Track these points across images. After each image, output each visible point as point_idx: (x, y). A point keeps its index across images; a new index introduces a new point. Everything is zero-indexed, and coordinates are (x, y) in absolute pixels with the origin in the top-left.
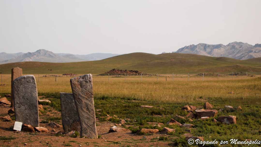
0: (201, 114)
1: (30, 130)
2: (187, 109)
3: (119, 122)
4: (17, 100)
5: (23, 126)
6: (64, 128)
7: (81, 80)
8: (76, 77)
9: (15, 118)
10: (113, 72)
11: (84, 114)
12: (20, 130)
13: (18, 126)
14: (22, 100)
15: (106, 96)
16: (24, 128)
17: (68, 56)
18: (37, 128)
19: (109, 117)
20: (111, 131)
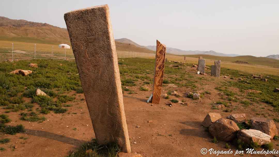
0: (256, 77)
1: (202, 74)
2: (253, 75)
3: (228, 76)
4: (199, 66)
5: (200, 73)
6: (211, 75)
7: (217, 62)
8: (216, 61)
9: (198, 71)
10: (237, 62)
11: (217, 71)
12: (199, 74)
13: (199, 72)
14: (201, 66)
15: (229, 69)
16: (200, 74)
17: (221, 54)
18: (204, 74)
19: (226, 74)
20: (225, 77)
